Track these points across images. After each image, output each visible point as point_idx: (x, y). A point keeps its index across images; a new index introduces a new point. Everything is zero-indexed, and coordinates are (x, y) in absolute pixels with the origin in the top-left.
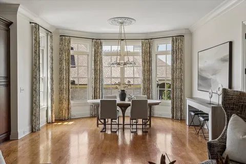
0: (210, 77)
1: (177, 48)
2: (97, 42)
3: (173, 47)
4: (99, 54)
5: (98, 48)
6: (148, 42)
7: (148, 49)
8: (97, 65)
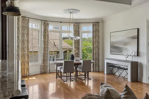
0: (121, 46)
1: (96, 29)
2: (45, 22)
3: (93, 28)
4: (46, 31)
5: (46, 27)
6: (77, 25)
7: (77, 29)
8: (45, 38)
